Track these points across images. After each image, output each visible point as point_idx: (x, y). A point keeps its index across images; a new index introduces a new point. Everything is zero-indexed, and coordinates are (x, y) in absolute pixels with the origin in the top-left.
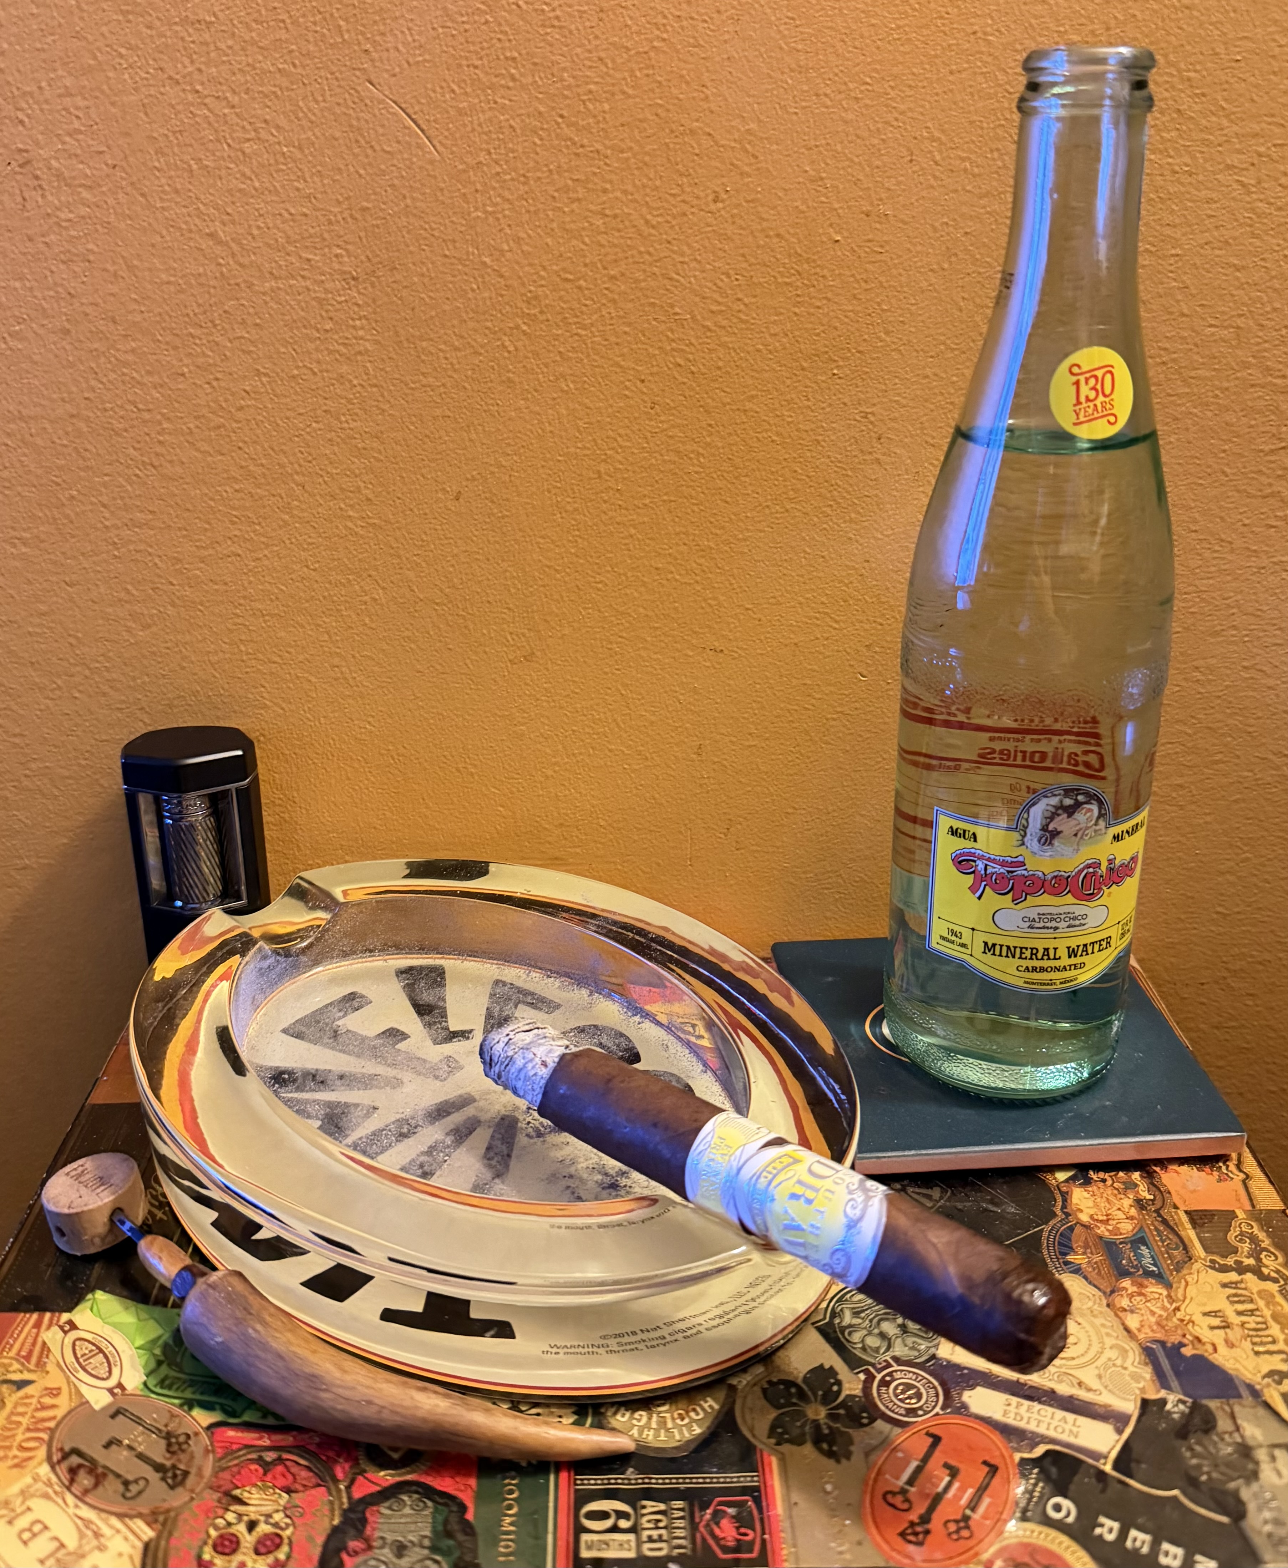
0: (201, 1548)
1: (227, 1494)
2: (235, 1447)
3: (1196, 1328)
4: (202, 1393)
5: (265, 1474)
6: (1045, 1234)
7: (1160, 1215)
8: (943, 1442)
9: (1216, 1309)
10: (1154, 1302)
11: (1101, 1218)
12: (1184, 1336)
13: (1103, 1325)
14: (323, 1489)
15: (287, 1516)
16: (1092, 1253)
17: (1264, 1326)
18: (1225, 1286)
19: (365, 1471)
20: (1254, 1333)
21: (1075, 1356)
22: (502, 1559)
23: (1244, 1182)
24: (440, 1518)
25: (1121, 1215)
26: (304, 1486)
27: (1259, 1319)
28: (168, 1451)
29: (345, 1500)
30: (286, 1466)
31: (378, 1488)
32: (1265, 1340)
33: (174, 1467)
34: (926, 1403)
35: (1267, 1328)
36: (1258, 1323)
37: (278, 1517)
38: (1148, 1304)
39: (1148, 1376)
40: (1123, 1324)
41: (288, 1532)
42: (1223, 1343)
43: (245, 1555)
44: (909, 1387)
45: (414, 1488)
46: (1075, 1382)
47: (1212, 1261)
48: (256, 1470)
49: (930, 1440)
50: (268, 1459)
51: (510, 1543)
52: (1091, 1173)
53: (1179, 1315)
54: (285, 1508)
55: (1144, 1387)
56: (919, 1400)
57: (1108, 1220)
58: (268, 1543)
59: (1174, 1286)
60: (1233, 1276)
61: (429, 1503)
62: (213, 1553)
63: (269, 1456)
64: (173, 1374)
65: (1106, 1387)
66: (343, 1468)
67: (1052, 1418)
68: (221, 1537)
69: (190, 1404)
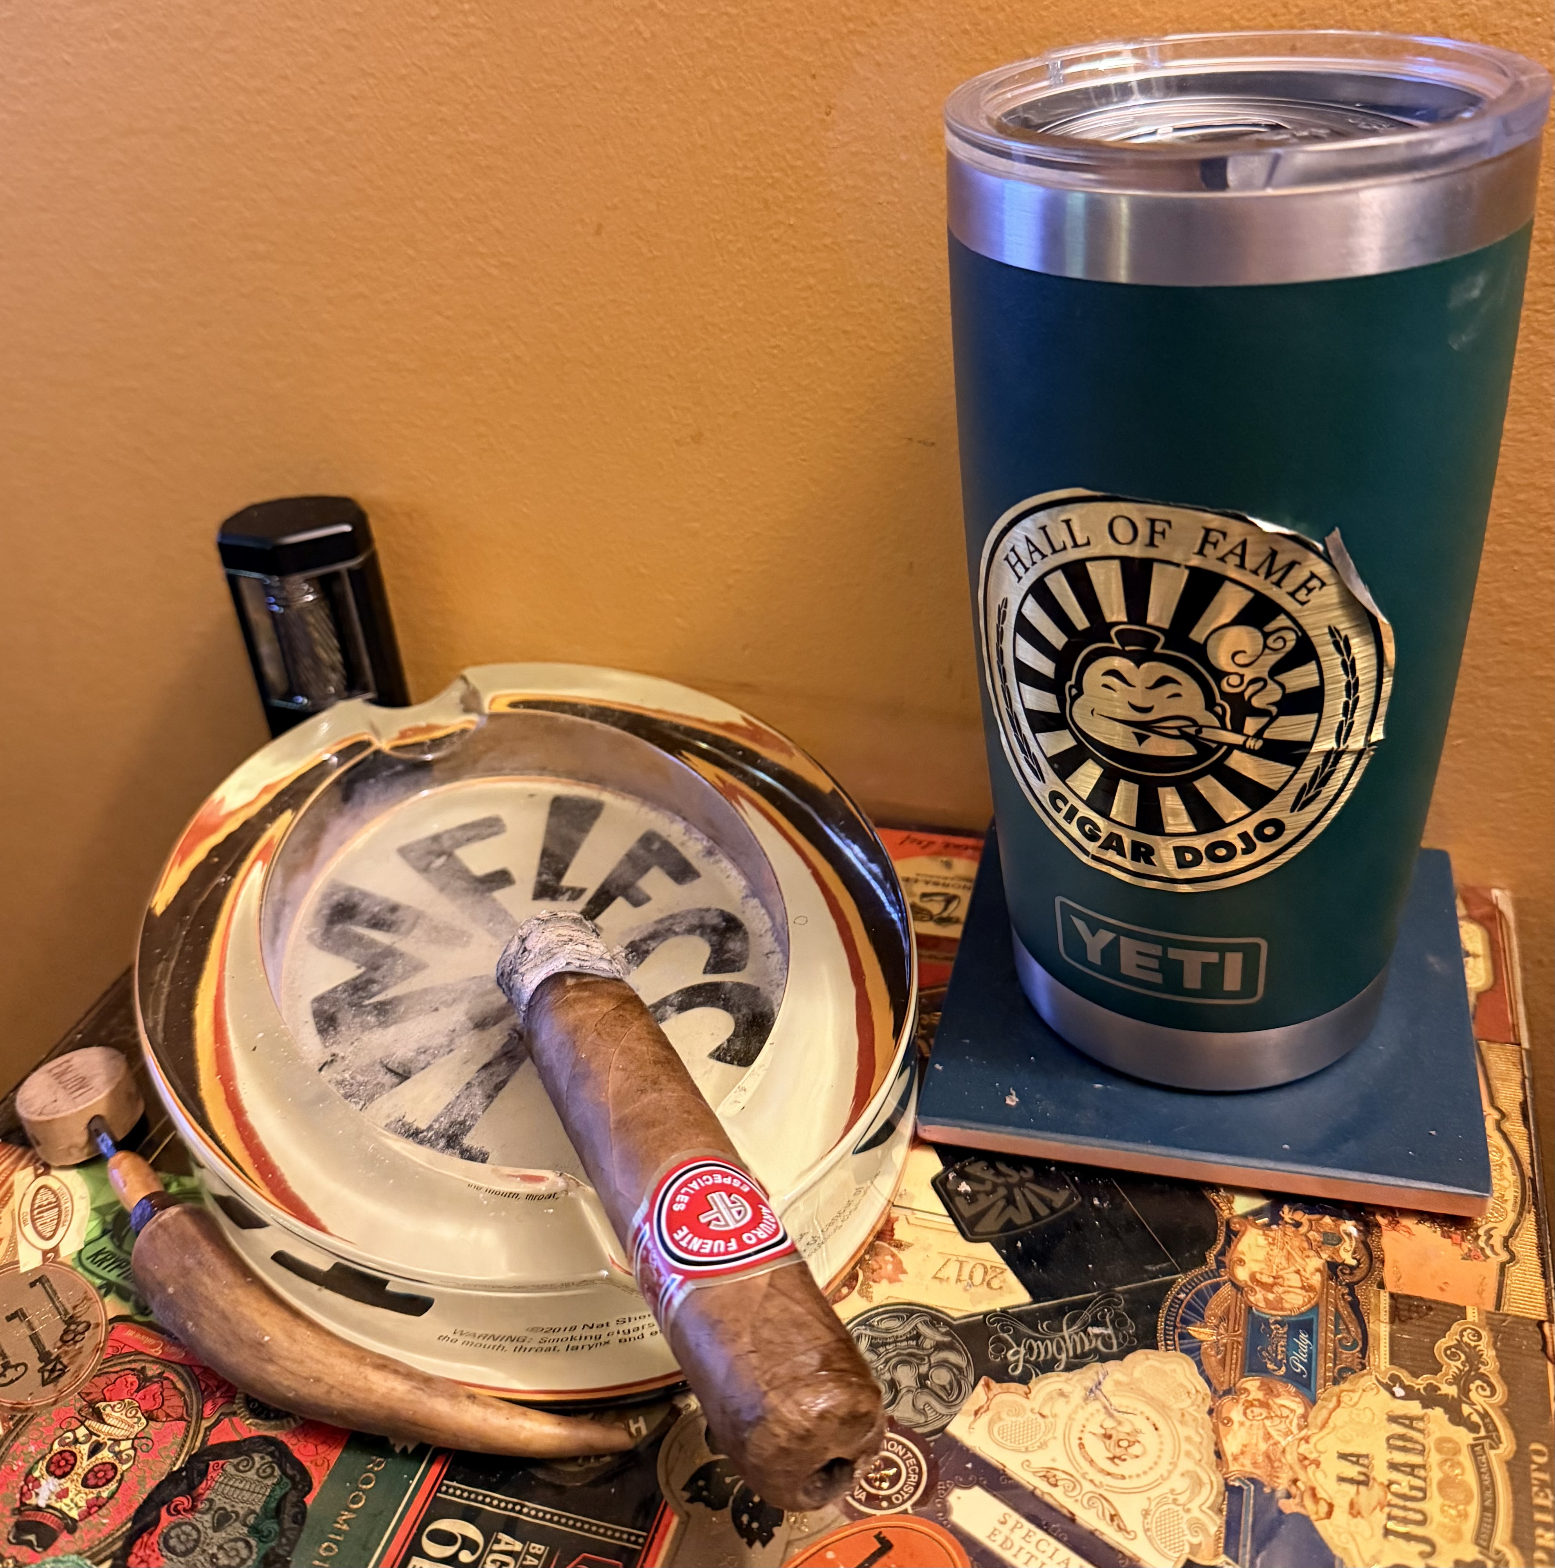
0: (37, 1463)
1: (91, 1404)
2: (126, 1350)
3: (1319, 1475)
4: (125, 1278)
5: (138, 1391)
6: (1174, 1290)
7: (1352, 1293)
8: (891, 1553)
9: (1363, 1452)
10: (1277, 1421)
11: (1266, 1279)
12: (1295, 1481)
13: (1188, 1439)
14: (184, 1423)
15: (133, 1447)
16: (1227, 1330)
17: (1420, 1495)
18: (1393, 1419)
19: (234, 1414)
20: (1401, 1502)
21: (1126, 1475)
22: (317, 1563)
23: (1503, 1267)
24: (279, 1493)
25: (1295, 1281)
26: (168, 1415)
27: (1419, 1483)
28: (61, 1339)
29: (198, 1444)
30: (162, 1386)
31: (238, 1438)
32: (1412, 1515)
33: (58, 1358)
34: (898, 1492)
35: (1424, 1498)
36: (1412, 1488)
37: (125, 1445)
38: (1268, 1423)
39: (1213, 1530)
40: (1216, 1444)
41: (125, 1467)
42: (1346, 1506)
43: (72, 1483)
44: (889, 1463)
45: (273, 1448)
46: (1109, 1510)
47: (1395, 1379)
48: (132, 1384)
49: (879, 1546)
50: (150, 1373)
51: (334, 1546)
52: (1286, 1208)
53: (1304, 1448)
54: (136, 1438)
55: (1200, 1544)
56: (893, 1483)
57: (1272, 1285)
58: (101, 1474)
59: (1319, 1402)
60: (1414, 1408)
61: (277, 1472)
62: (44, 1472)
63: (152, 1370)
64: (110, 1247)
65: (1147, 1530)
66: (215, 1404)
67: (1051, 1557)
68: (61, 1453)
69: (108, 1288)
